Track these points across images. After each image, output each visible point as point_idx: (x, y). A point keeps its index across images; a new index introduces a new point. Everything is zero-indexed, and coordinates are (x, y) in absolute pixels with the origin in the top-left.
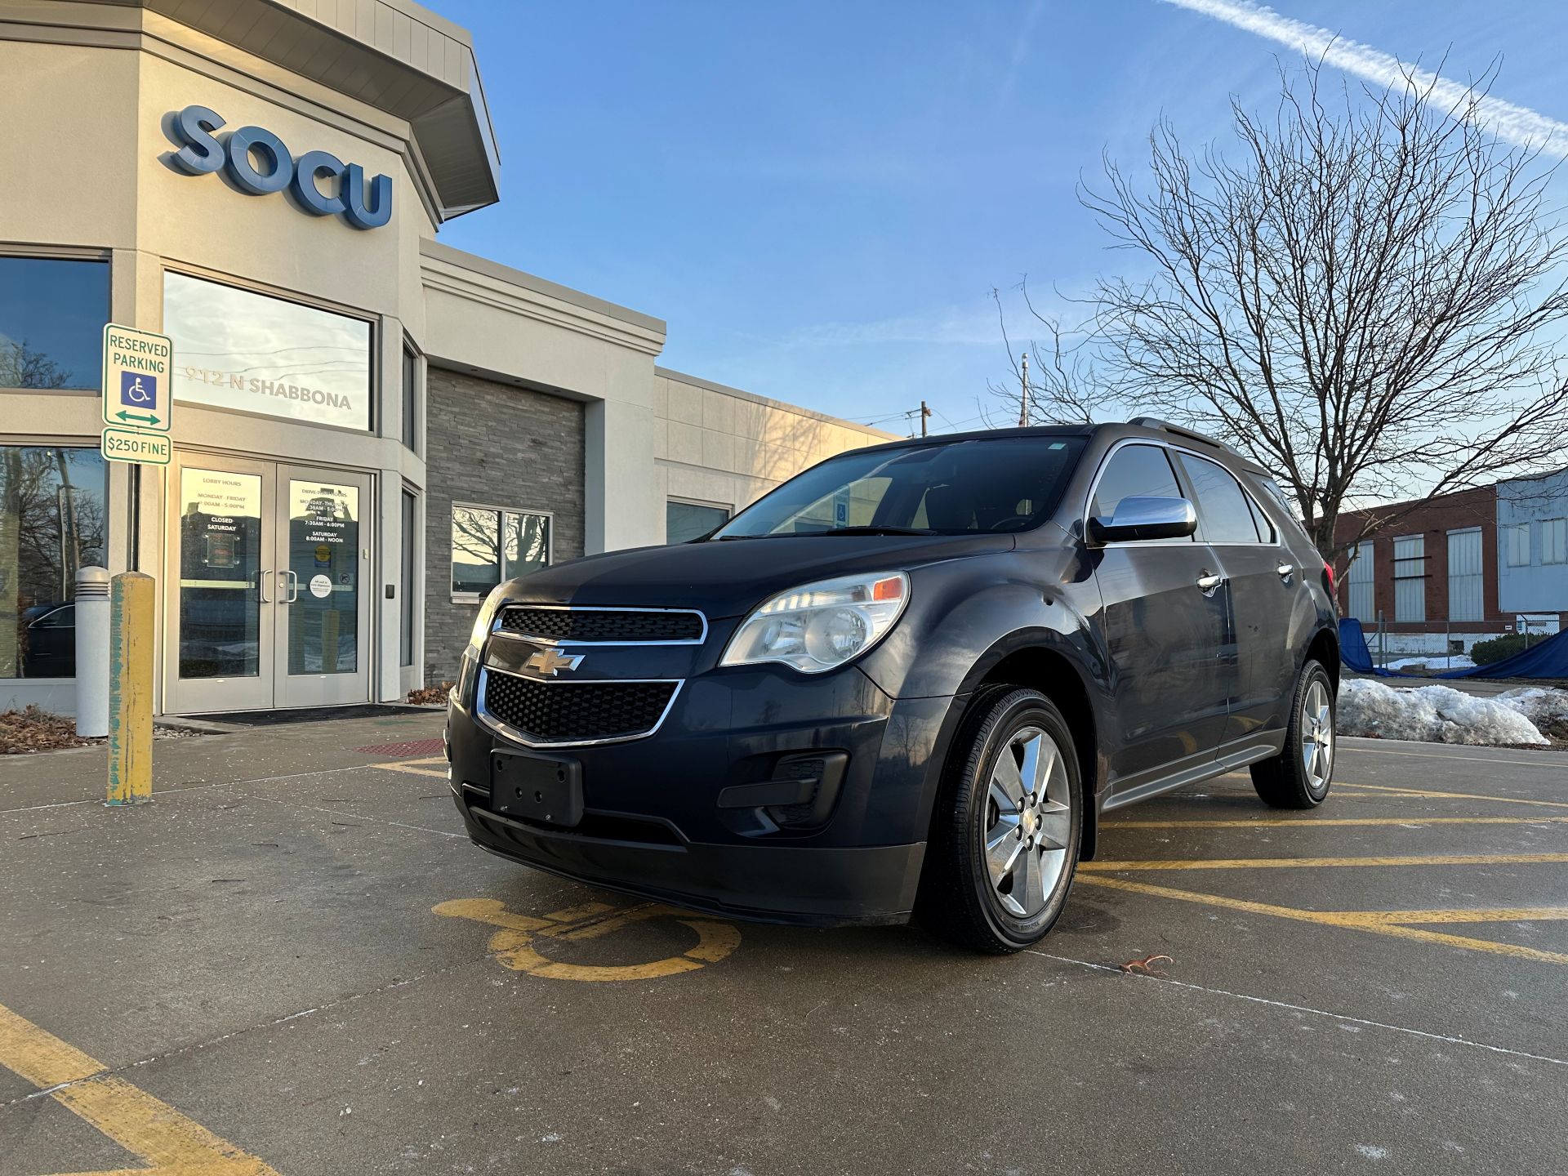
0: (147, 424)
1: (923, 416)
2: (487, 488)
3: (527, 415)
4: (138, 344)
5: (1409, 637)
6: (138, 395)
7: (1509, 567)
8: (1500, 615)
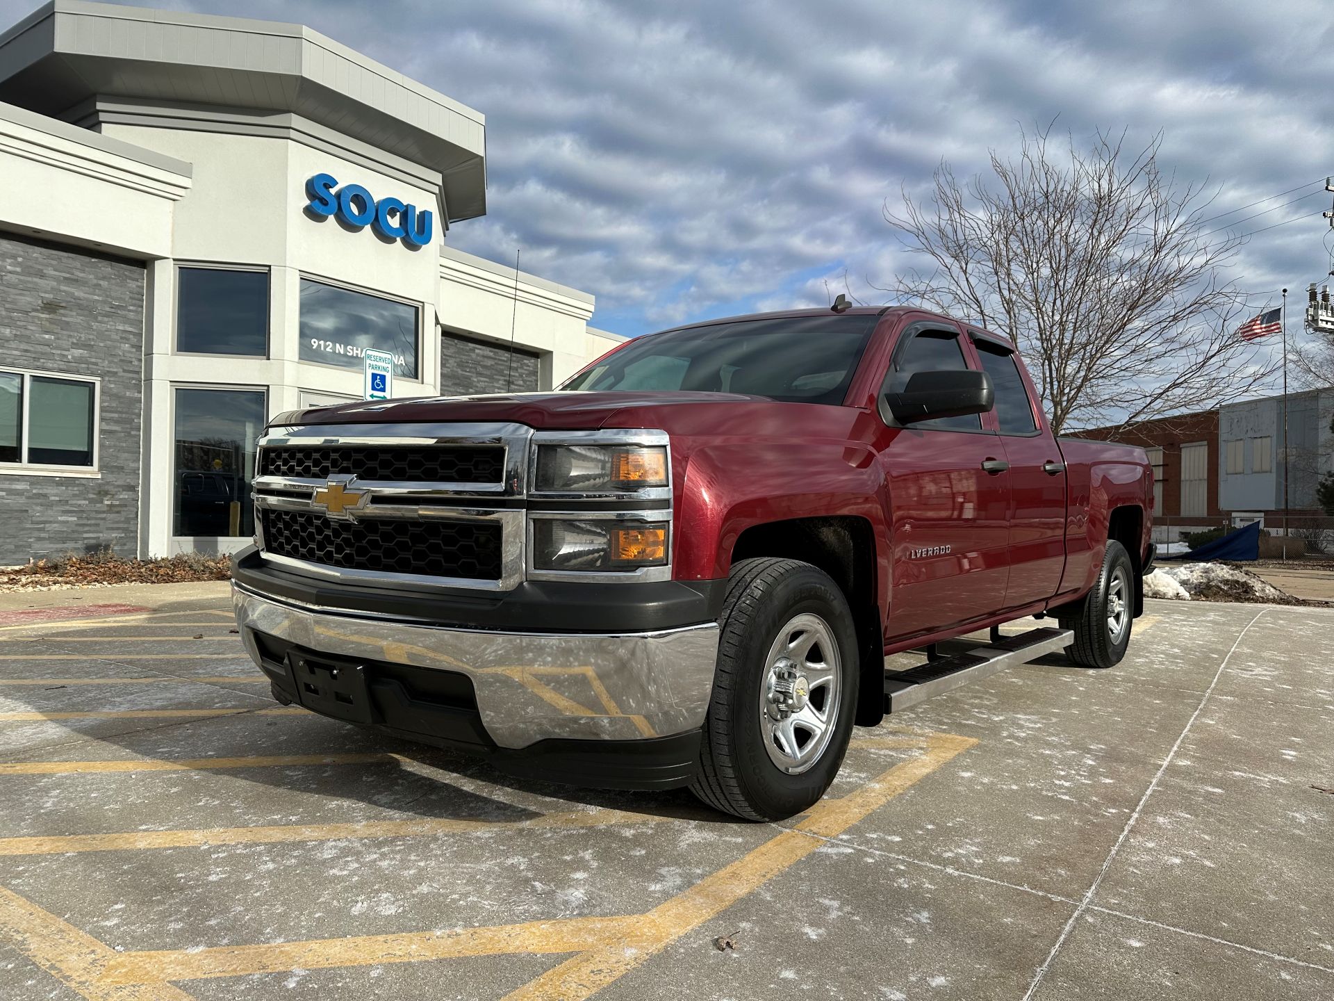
7: (1227, 474)
8: (1219, 512)
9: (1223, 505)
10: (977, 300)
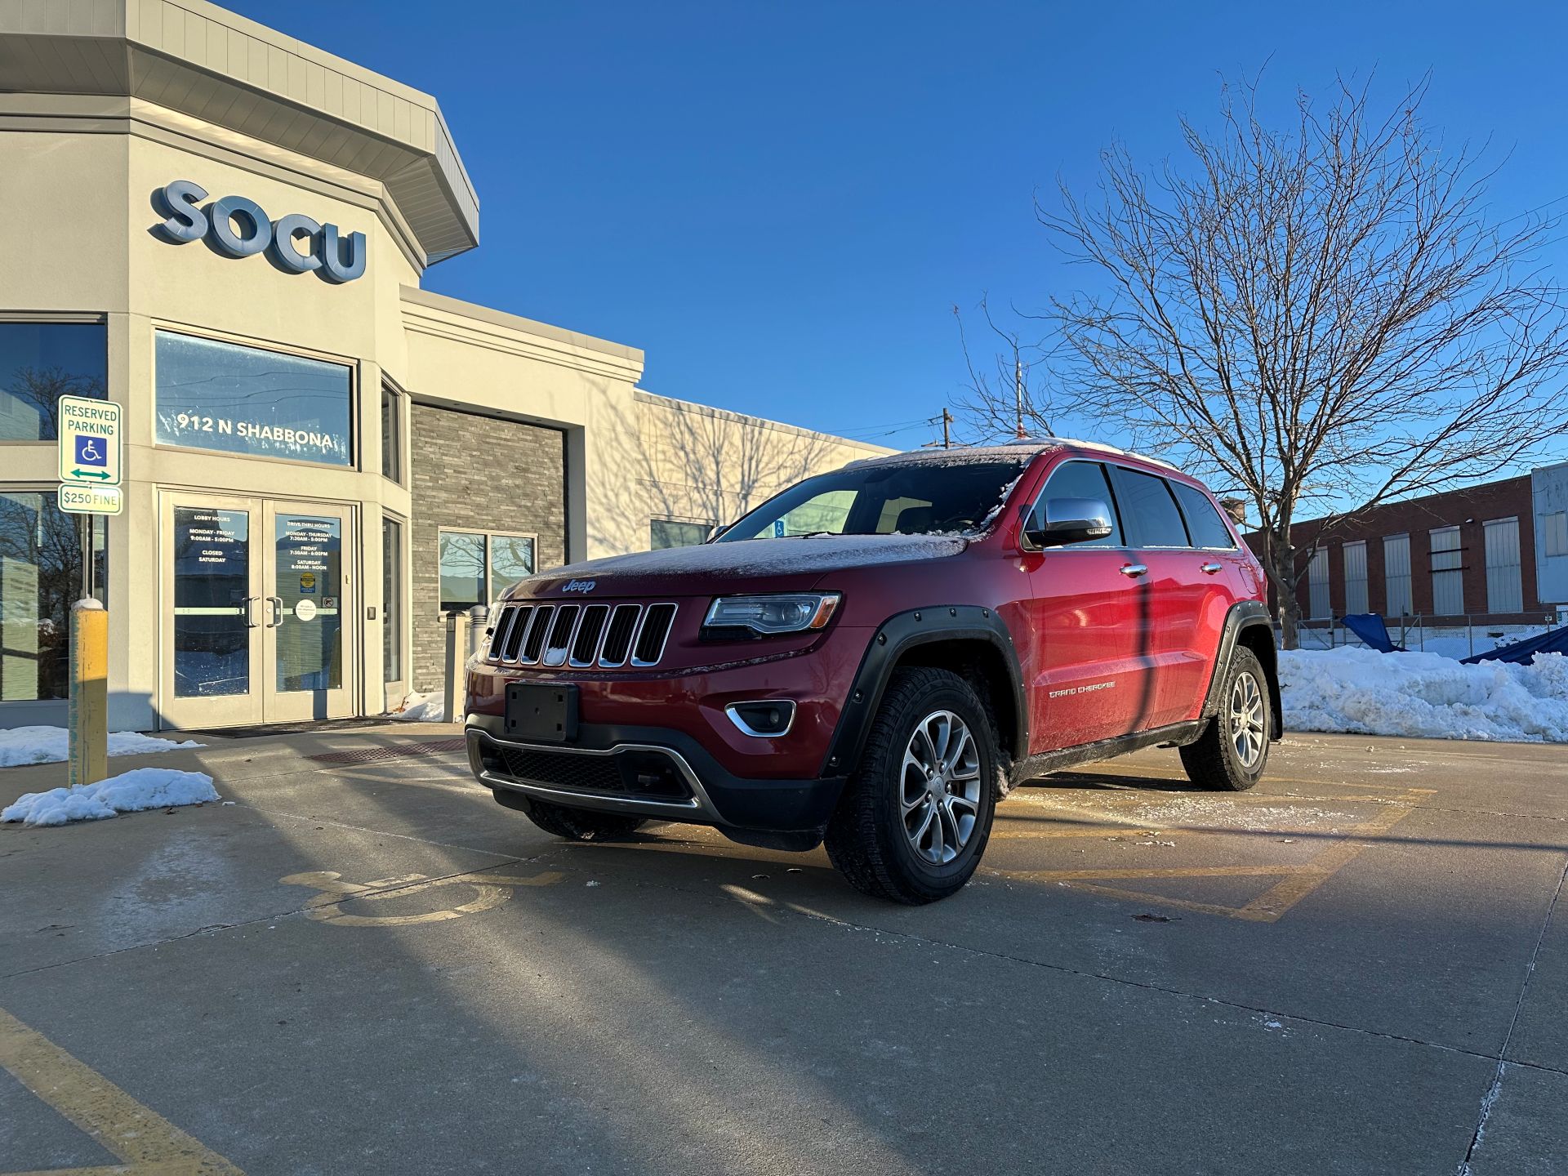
0: (99, 479)
1: (945, 423)
2: (472, 514)
3: (510, 443)
4: (89, 411)
5: (1449, 631)
6: (90, 455)
7: (1546, 557)
8: (1540, 606)
9: (1544, 597)
10: (1169, 326)
